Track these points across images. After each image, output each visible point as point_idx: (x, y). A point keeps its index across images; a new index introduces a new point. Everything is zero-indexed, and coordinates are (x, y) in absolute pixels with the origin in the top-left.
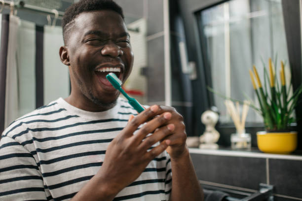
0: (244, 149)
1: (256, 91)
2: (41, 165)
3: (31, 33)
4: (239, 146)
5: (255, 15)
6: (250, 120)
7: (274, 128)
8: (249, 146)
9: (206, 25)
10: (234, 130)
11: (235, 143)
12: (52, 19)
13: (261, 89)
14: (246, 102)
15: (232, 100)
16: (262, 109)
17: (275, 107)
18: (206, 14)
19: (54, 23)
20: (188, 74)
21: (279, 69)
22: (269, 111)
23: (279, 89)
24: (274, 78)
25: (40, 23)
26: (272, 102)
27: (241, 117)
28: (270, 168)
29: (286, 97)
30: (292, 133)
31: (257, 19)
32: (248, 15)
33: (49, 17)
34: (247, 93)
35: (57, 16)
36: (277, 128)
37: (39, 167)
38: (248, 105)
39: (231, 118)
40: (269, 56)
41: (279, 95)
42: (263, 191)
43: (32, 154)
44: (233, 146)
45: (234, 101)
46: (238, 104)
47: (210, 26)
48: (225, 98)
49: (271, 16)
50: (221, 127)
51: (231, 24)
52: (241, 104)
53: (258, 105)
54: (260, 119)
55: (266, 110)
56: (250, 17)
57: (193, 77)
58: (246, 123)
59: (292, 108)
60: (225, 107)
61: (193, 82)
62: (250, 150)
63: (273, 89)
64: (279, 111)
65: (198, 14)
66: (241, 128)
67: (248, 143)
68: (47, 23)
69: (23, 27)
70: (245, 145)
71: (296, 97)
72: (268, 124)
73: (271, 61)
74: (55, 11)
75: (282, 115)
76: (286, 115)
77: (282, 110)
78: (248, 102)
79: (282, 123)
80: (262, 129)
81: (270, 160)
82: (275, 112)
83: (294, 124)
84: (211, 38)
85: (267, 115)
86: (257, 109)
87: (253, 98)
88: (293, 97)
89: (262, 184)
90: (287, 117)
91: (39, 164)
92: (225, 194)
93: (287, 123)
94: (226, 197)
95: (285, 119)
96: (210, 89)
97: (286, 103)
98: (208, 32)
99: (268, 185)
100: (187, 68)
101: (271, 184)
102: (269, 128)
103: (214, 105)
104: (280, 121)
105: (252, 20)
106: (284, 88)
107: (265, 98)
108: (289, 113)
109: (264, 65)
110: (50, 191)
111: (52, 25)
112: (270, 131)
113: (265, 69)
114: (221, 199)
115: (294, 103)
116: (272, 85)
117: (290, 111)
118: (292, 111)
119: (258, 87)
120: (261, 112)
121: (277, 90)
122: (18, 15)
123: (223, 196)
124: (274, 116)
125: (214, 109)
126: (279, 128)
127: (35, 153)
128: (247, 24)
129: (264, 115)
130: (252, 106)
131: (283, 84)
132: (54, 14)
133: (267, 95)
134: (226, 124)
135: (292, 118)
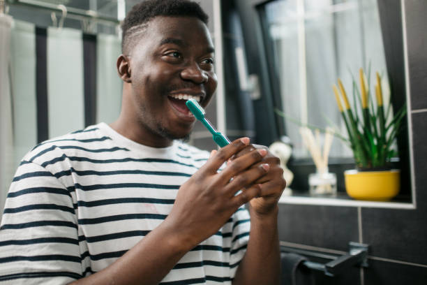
0: (327, 195)
1: (343, 114)
2: (79, 208)
3: (30, 38)
4: (320, 190)
5: (340, 8)
6: (336, 154)
7: (368, 165)
8: (335, 190)
9: (273, 24)
10: (313, 169)
11: (315, 187)
12: (59, 18)
13: (350, 111)
14: (329, 129)
15: (309, 127)
16: (351, 139)
17: (370, 137)
18: (271, 8)
19: (61, 23)
20: (249, 92)
21: (374, 82)
22: (361, 141)
23: (374, 111)
24: (367, 96)
25: (41, 25)
26: (364, 129)
27: (322, 150)
28: (364, 220)
29: (383, 121)
30: (394, 172)
31: (343, 14)
32: (330, 9)
33: (54, 16)
34: (330, 116)
35: (65, 14)
36: (371, 165)
37: (76, 210)
38: (331, 133)
39: (309, 152)
40: (360, 65)
41: (374, 119)
42: (354, 253)
43: (68, 191)
44: (312, 191)
45: (313, 129)
46: (317, 133)
47: (278, 24)
48: (300, 125)
49: (361, 10)
50: (295, 164)
51: (306, 22)
52: (323, 132)
53: (345, 134)
54: (348, 152)
55: (356, 141)
56: (333, 11)
57: (256, 95)
58: (330, 159)
59: (393, 136)
60: (300, 137)
61: (256, 103)
62: (335, 196)
63: (366, 111)
64: (375, 142)
65: (261, 8)
66: (322, 166)
67: (332, 186)
68: (51, 24)
69: (18, 29)
70: (329, 190)
71: (398, 122)
72: (359, 159)
73: (362, 72)
74: (62, 7)
75: (379, 147)
76: (384, 147)
77: (378, 139)
78: (331, 129)
79: (379, 157)
80: (351, 167)
81: (364, 209)
82: (370, 143)
83: (395, 159)
84: (279, 41)
85: (358, 147)
86: (344, 140)
87: (339, 124)
88: (394, 122)
89: (352, 244)
90: (386, 149)
91: (76, 206)
92: (303, 258)
93: (385, 157)
94: (303, 261)
95: (382, 152)
96: (279, 113)
97: (384, 130)
98: (275, 32)
99: (361, 244)
100: (247, 83)
101: (364, 242)
102: (361, 165)
103: (285, 134)
104: (376, 155)
105: (335, 15)
106: (381, 109)
107: (355, 123)
108: (388, 144)
109: (353, 77)
110: (88, 244)
111: (58, 26)
112: (363, 170)
113: (354, 84)
114: (296, 265)
115: (395, 129)
116: (364, 106)
117: (390, 141)
118: (393, 140)
119: (345, 109)
120: (349, 143)
121: (371, 112)
122: (10, 13)
123: (299, 261)
124: (368, 148)
125: (285, 139)
126: (374, 166)
127: (72, 189)
128: (328, 22)
129: (353, 147)
130: (337, 136)
131: (380, 104)
132: (60, 11)
133: (358, 119)
134: (302, 161)
135: (392, 151)
